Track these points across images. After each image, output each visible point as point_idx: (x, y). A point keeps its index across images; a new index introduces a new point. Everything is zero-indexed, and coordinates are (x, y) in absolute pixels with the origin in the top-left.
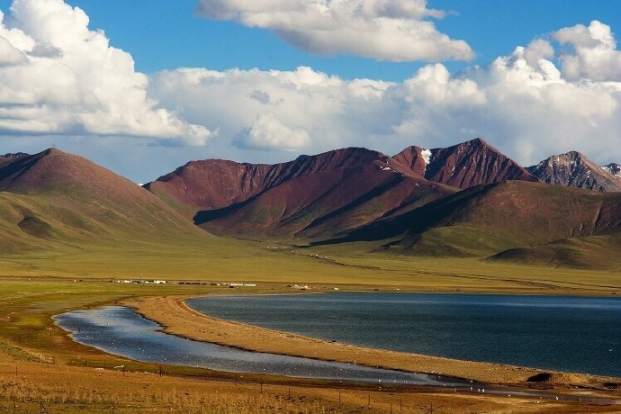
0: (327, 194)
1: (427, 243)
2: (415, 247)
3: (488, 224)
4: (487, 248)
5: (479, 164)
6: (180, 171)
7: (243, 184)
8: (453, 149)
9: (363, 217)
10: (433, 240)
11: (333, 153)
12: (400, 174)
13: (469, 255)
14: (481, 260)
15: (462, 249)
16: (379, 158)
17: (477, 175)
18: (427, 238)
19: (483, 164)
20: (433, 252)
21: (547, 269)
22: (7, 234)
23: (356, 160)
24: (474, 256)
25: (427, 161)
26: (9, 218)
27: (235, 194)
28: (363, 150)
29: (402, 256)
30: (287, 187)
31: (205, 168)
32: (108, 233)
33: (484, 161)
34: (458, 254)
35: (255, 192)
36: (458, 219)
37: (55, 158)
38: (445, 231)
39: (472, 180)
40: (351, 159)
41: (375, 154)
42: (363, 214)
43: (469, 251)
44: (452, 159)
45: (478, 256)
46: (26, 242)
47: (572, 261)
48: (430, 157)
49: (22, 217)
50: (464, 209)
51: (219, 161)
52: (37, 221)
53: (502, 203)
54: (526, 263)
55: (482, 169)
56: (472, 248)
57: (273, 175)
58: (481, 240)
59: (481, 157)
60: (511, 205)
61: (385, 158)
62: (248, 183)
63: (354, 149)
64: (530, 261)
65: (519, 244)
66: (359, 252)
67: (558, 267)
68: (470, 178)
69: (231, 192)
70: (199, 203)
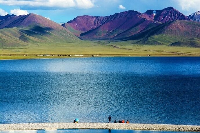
0: (121, 26)
1: (150, 41)
2: (146, 42)
3: (170, 34)
4: (169, 42)
5: (171, 15)
6: (75, 19)
9: (132, 33)
10: (152, 40)
11: (124, 12)
12: (144, 19)
13: (163, 44)
14: (166, 46)
15: (161, 42)
17: (171, 18)
18: (150, 39)
19: (173, 15)
20: (152, 44)
21: (187, 48)
22: (14, 41)
23: (131, 15)
24: (165, 44)
25: (154, 14)
26: (16, 36)
27: (92, 26)
28: (133, 11)
29: (141, 45)
30: (109, 24)
31: (83, 18)
34: (159, 44)
35: (99, 26)
36: (160, 33)
37: (32, 16)
38: (155, 37)
39: (169, 20)
40: (130, 14)
41: (137, 13)
42: (132, 32)
43: (163, 43)
44: (162, 13)
45: (166, 44)
46: (20, 43)
47: (195, 45)
48: (156, 13)
49: (20, 35)
50: (162, 30)
51: (87, 16)
52: (25, 36)
53: (175, 27)
57: (105, 20)
58: (167, 39)
59: (172, 13)
60: (178, 28)
61: (140, 14)
62: (96, 23)
63: (131, 11)
65: (180, 40)
66: (128, 44)
67: (191, 47)
69: (91, 26)
70: (81, 29)
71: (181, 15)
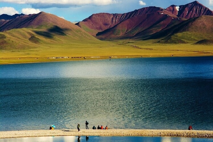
0: (141, 23)
1: (173, 39)
2: (169, 41)
3: (195, 31)
4: (195, 40)
5: (196, 10)
6: (90, 18)
7: (112, 21)
8: (187, 5)
9: (154, 31)
10: (176, 38)
12: (167, 15)
13: (188, 43)
14: (191, 45)
15: (186, 41)
16: (160, 10)
17: (196, 14)
18: (173, 37)
19: (198, 10)
20: (175, 42)
22: (23, 43)
23: (152, 11)
25: (178, 10)
26: (25, 37)
27: (110, 25)
28: (155, 7)
29: (164, 44)
30: (127, 21)
31: (99, 16)
32: (61, 41)
33: (198, 9)
34: (184, 42)
35: (116, 24)
36: (184, 30)
37: (43, 15)
38: (179, 34)
39: (194, 16)
40: (150, 10)
43: (188, 41)
44: (186, 9)
45: (191, 43)
46: (30, 45)
48: (179, 9)
49: (30, 37)
50: (187, 27)
51: (104, 13)
52: (35, 38)
53: (200, 24)
54: (207, 45)
55: (197, 12)
56: (189, 40)
57: (123, 18)
58: (192, 37)
59: (197, 8)
60: (203, 24)
61: (162, 10)
62: (114, 20)
63: (151, 7)
64: (209, 44)
65: (206, 38)
66: (149, 43)
68: (193, 15)
69: (108, 24)
70: (97, 28)
71: (207, 9)
